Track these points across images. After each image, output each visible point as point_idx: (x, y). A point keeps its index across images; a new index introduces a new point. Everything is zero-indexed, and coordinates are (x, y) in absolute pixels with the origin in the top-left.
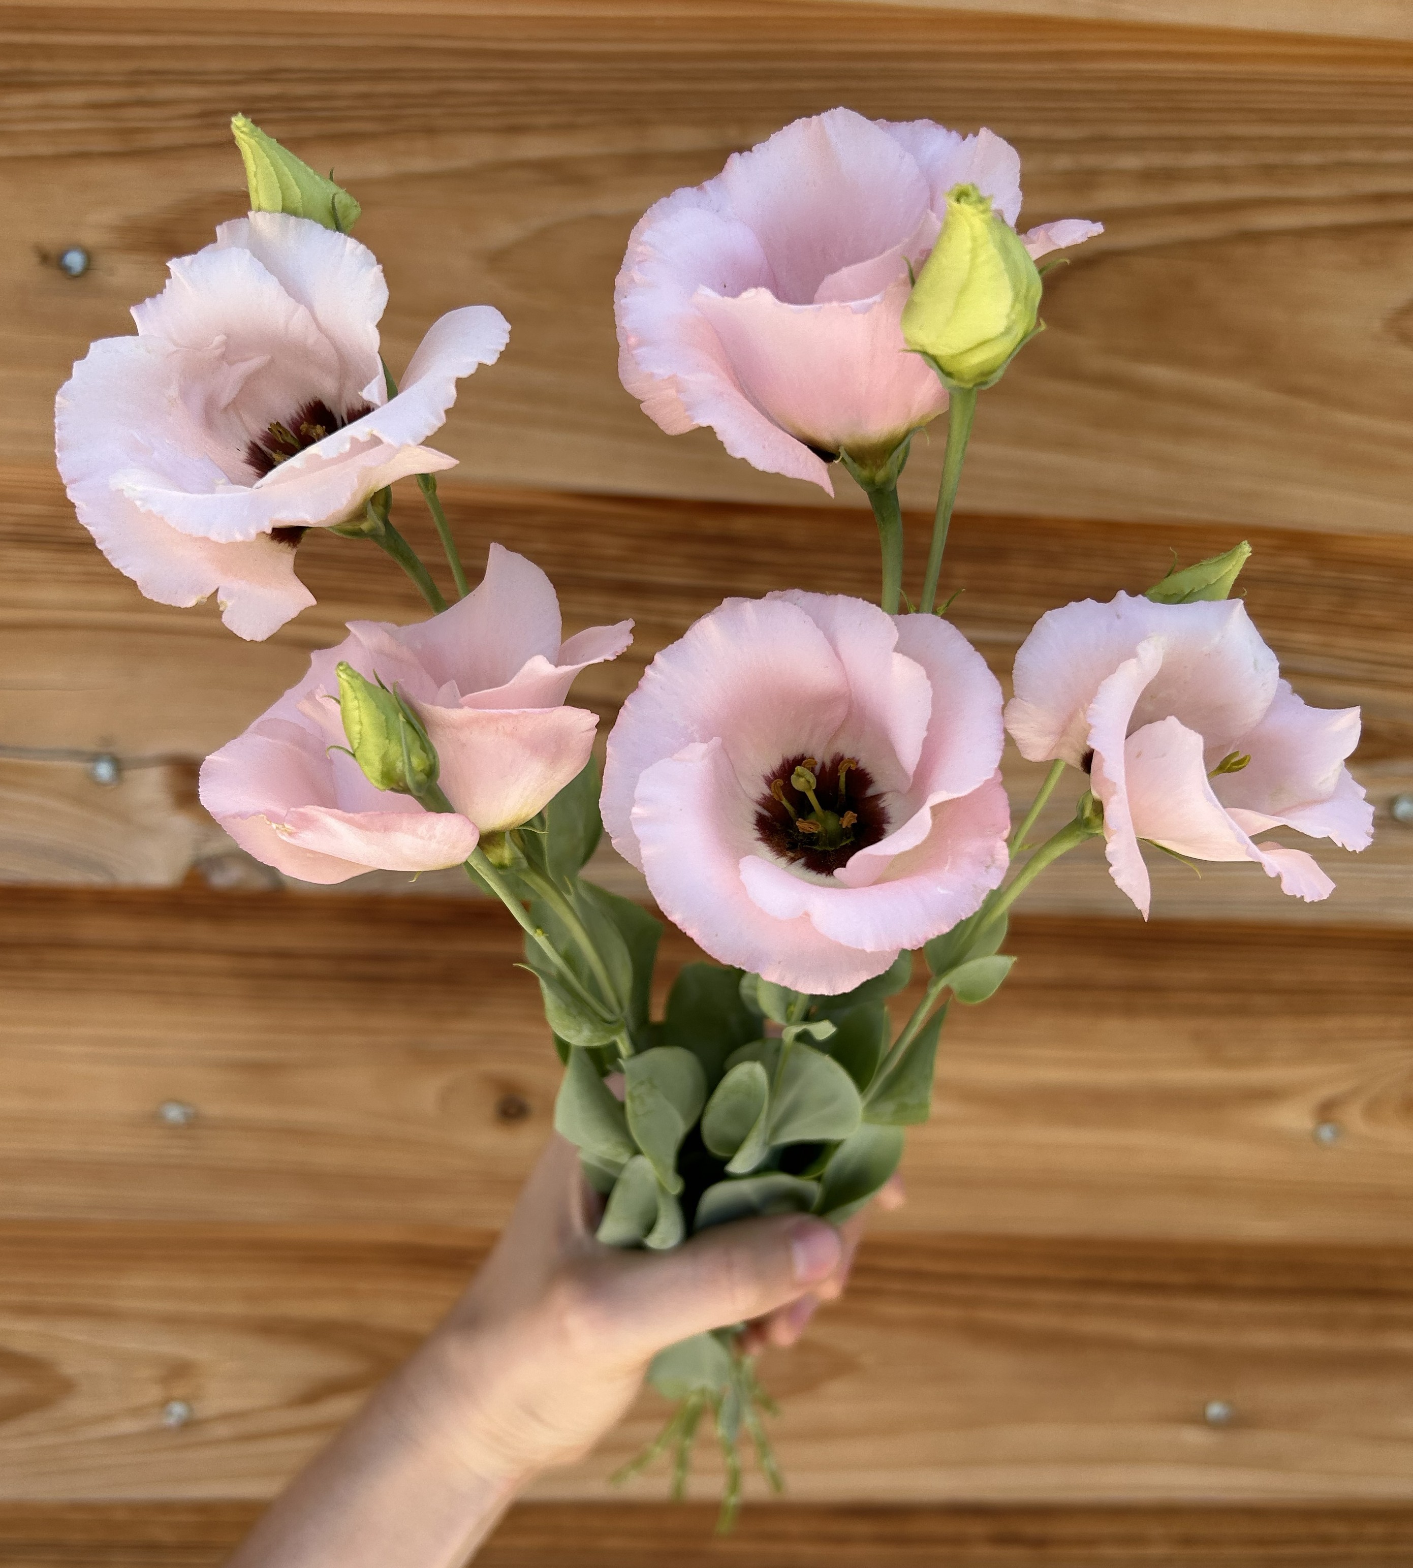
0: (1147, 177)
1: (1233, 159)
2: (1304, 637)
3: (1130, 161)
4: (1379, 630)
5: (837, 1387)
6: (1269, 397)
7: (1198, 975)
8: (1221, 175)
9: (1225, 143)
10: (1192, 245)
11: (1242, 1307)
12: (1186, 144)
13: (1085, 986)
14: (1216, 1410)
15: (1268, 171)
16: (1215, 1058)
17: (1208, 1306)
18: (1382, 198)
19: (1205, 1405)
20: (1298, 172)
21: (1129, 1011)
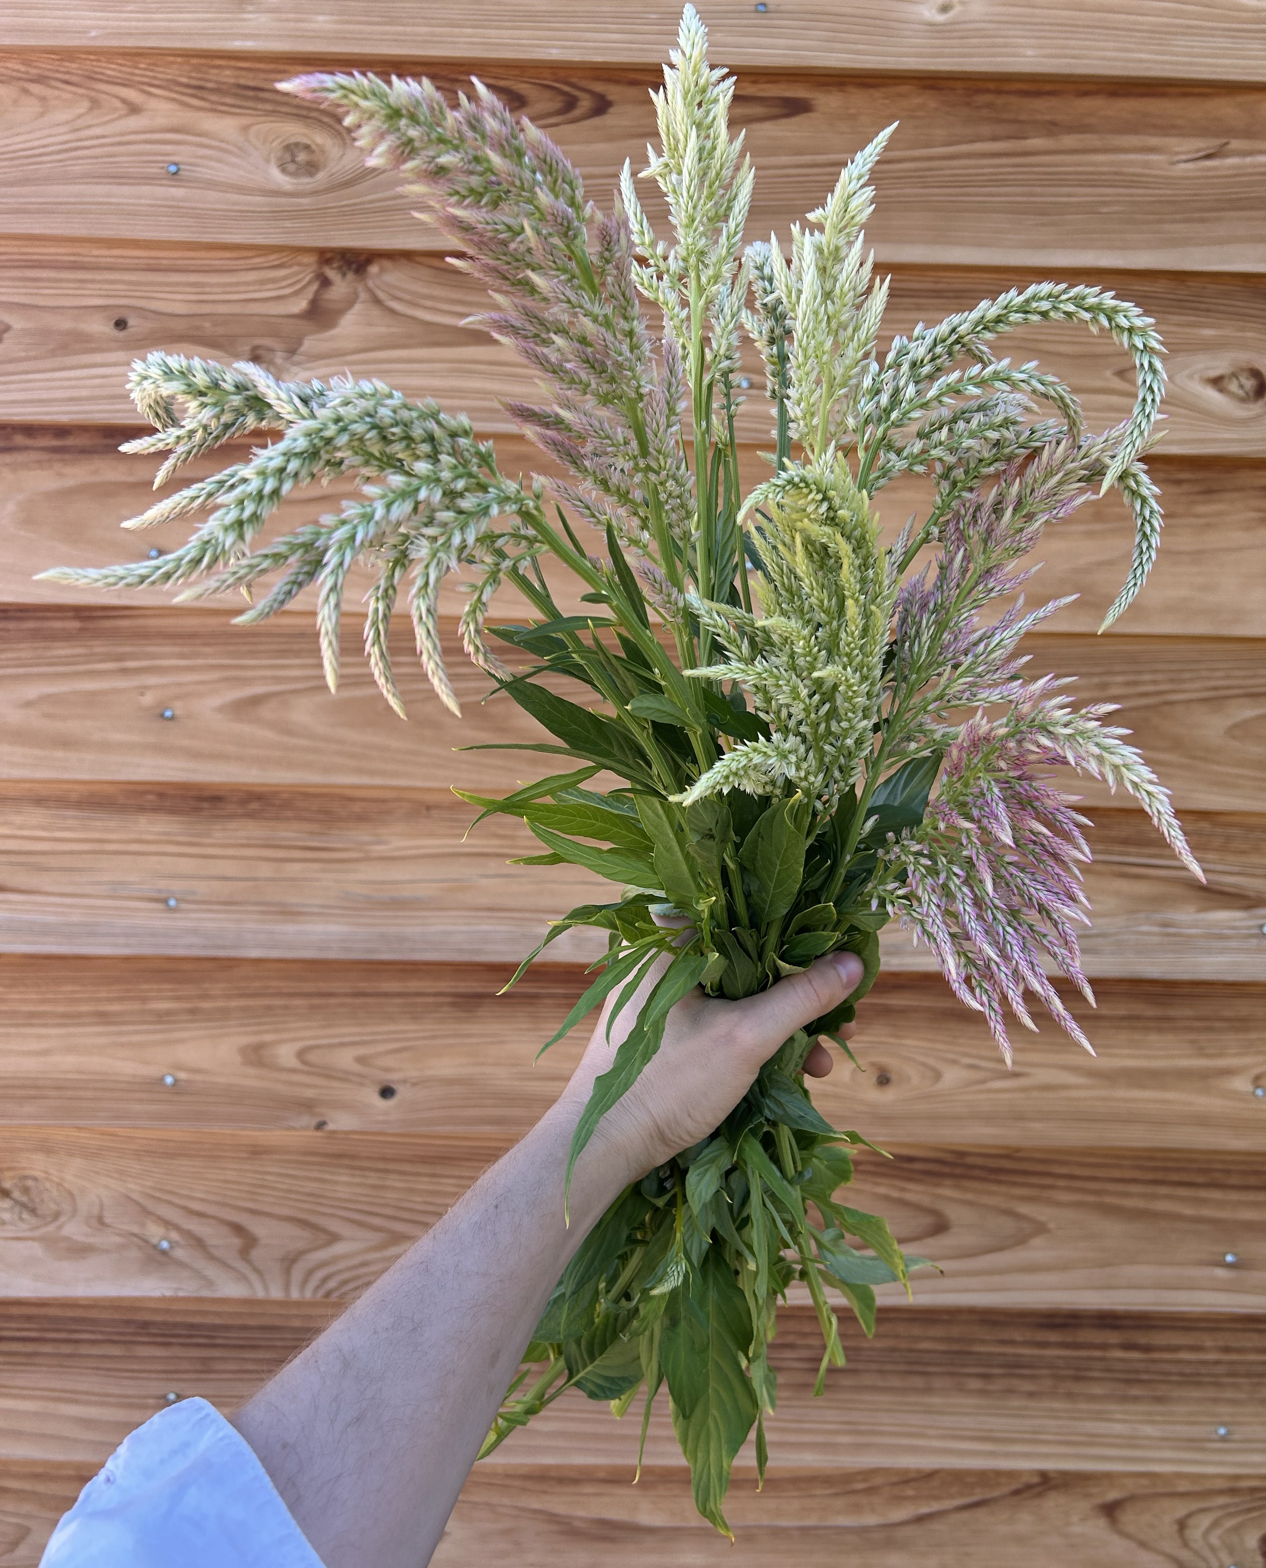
0: (1127, 684)
1: (1159, 677)
2: (1210, 856)
3: (1120, 679)
4: (1243, 852)
5: (1037, 1242)
6: (1185, 761)
7: (1189, 1012)
8: (1155, 682)
9: (1155, 672)
10: (1147, 707)
11: (1234, 1196)
12: (1140, 672)
13: (1138, 1018)
14: (1229, 1258)
15: (1172, 681)
16: (1201, 1052)
17: (1216, 1195)
18: (1216, 688)
19: (1225, 1254)
20: (1182, 681)
21: (1160, 1030)
